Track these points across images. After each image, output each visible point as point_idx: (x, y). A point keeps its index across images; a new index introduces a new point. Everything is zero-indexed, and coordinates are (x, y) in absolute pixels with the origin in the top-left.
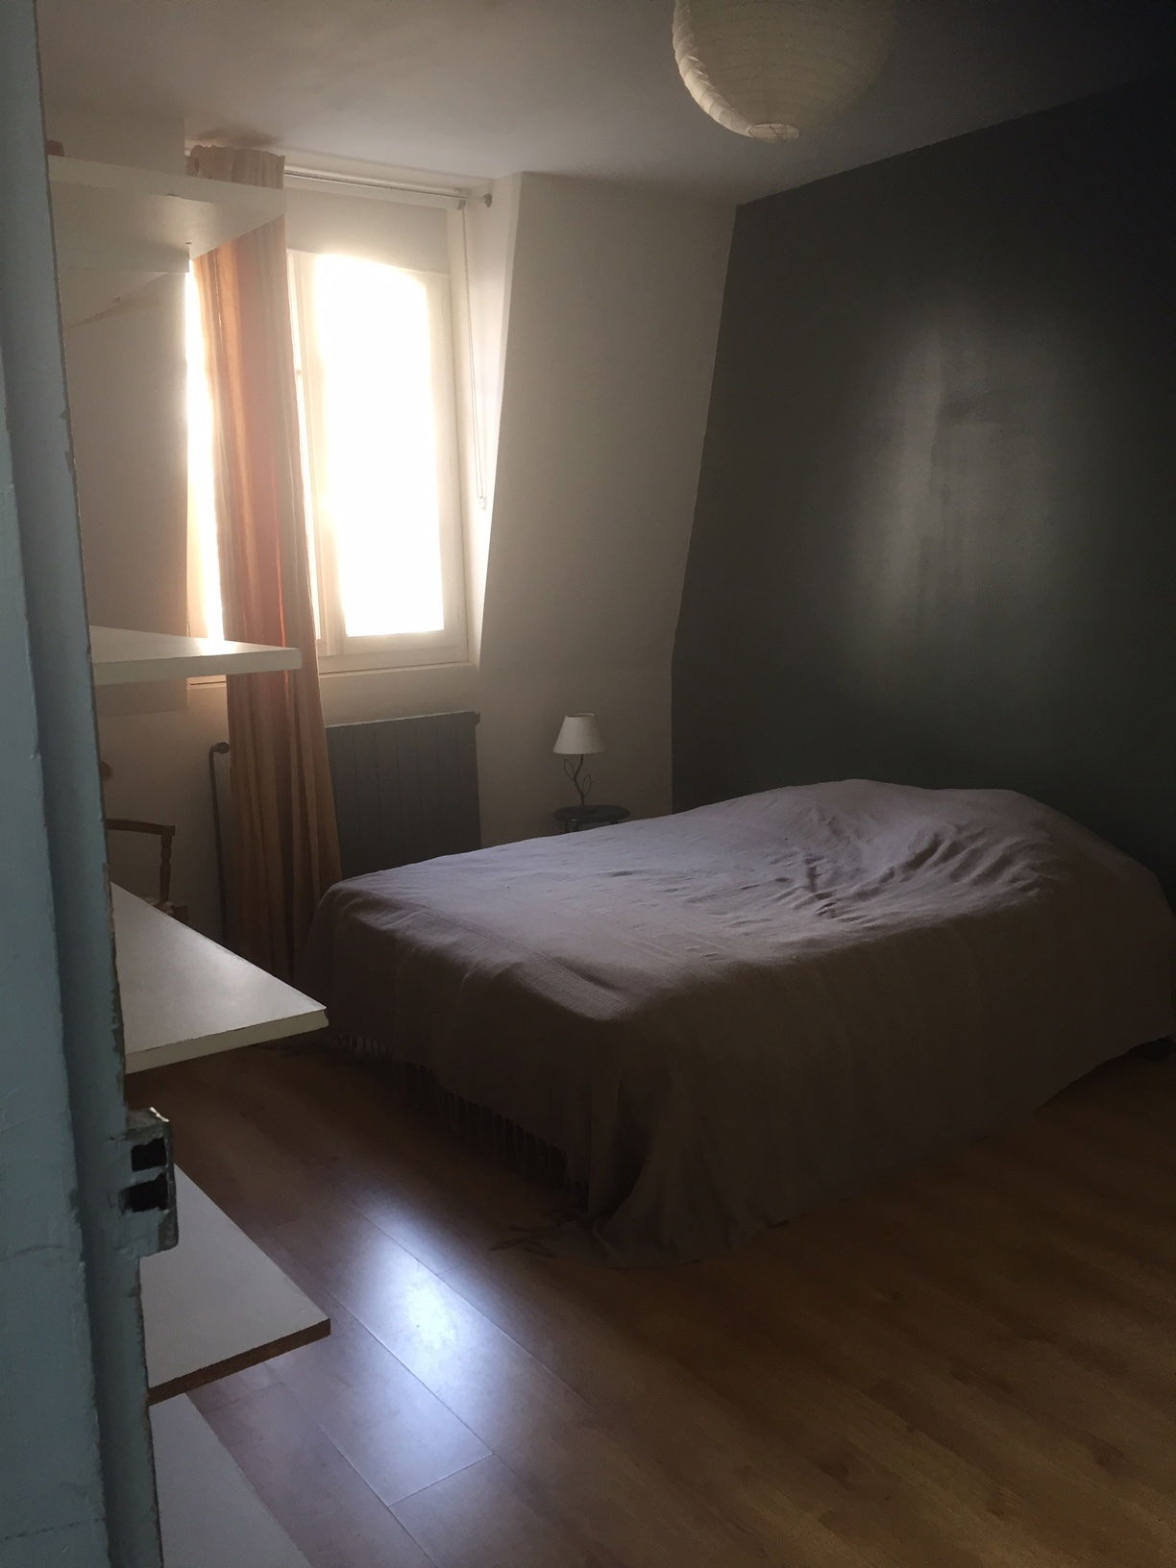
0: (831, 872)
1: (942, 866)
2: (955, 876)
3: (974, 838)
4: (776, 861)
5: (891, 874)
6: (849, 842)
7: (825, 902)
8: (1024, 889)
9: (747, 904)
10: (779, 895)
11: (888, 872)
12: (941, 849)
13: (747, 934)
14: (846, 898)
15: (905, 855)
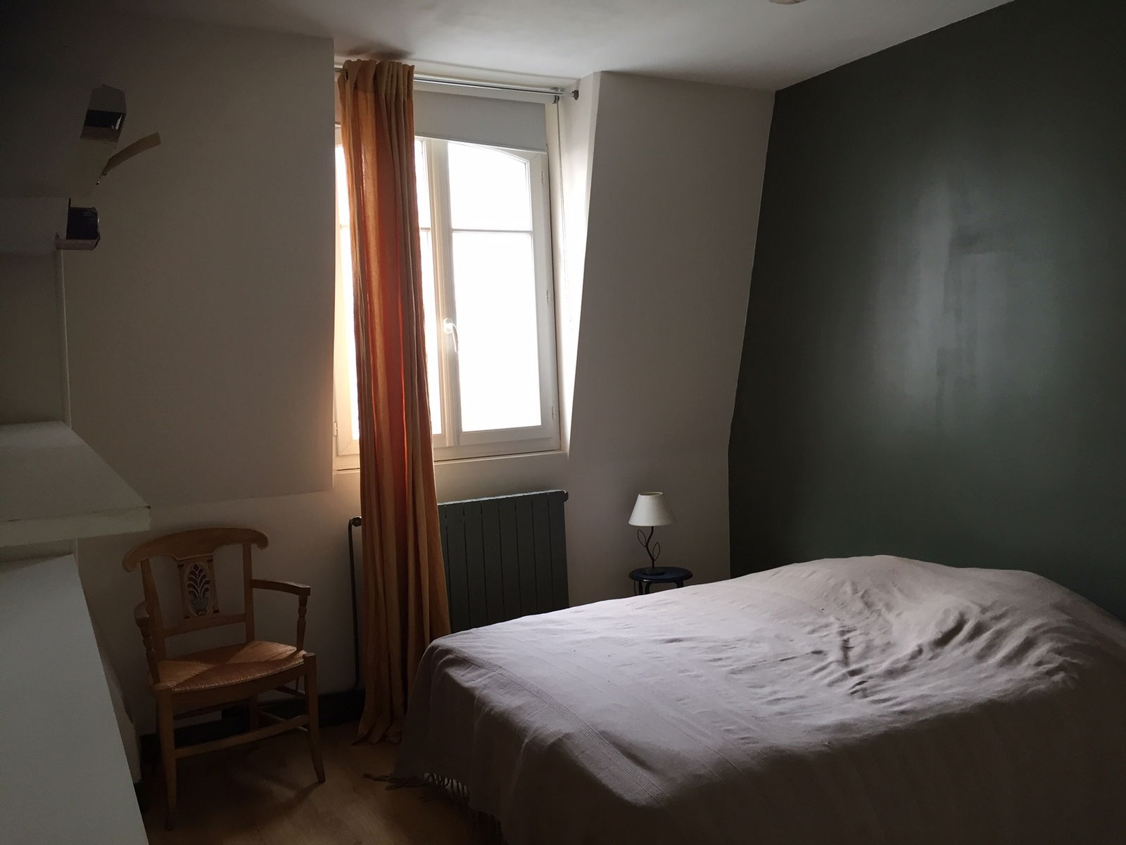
0: (863, 645)
1: (968, 645)
2: (982, 656)
3: (998, 618)
4: (813, 631)
5: (920, 651)
6: (879, 615)
7: (857, 679)
8: (1050, 673)
9: (785, 677)
10: (814, 669)
11: (917, 649)
12: (967, 628)
13: (782, 714)
14: (878, 676)
15: (932, 633)
